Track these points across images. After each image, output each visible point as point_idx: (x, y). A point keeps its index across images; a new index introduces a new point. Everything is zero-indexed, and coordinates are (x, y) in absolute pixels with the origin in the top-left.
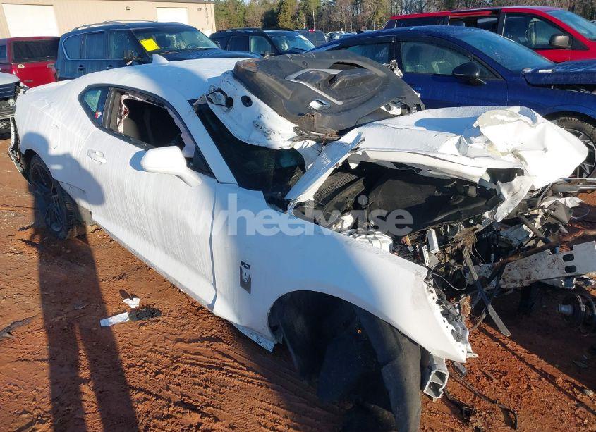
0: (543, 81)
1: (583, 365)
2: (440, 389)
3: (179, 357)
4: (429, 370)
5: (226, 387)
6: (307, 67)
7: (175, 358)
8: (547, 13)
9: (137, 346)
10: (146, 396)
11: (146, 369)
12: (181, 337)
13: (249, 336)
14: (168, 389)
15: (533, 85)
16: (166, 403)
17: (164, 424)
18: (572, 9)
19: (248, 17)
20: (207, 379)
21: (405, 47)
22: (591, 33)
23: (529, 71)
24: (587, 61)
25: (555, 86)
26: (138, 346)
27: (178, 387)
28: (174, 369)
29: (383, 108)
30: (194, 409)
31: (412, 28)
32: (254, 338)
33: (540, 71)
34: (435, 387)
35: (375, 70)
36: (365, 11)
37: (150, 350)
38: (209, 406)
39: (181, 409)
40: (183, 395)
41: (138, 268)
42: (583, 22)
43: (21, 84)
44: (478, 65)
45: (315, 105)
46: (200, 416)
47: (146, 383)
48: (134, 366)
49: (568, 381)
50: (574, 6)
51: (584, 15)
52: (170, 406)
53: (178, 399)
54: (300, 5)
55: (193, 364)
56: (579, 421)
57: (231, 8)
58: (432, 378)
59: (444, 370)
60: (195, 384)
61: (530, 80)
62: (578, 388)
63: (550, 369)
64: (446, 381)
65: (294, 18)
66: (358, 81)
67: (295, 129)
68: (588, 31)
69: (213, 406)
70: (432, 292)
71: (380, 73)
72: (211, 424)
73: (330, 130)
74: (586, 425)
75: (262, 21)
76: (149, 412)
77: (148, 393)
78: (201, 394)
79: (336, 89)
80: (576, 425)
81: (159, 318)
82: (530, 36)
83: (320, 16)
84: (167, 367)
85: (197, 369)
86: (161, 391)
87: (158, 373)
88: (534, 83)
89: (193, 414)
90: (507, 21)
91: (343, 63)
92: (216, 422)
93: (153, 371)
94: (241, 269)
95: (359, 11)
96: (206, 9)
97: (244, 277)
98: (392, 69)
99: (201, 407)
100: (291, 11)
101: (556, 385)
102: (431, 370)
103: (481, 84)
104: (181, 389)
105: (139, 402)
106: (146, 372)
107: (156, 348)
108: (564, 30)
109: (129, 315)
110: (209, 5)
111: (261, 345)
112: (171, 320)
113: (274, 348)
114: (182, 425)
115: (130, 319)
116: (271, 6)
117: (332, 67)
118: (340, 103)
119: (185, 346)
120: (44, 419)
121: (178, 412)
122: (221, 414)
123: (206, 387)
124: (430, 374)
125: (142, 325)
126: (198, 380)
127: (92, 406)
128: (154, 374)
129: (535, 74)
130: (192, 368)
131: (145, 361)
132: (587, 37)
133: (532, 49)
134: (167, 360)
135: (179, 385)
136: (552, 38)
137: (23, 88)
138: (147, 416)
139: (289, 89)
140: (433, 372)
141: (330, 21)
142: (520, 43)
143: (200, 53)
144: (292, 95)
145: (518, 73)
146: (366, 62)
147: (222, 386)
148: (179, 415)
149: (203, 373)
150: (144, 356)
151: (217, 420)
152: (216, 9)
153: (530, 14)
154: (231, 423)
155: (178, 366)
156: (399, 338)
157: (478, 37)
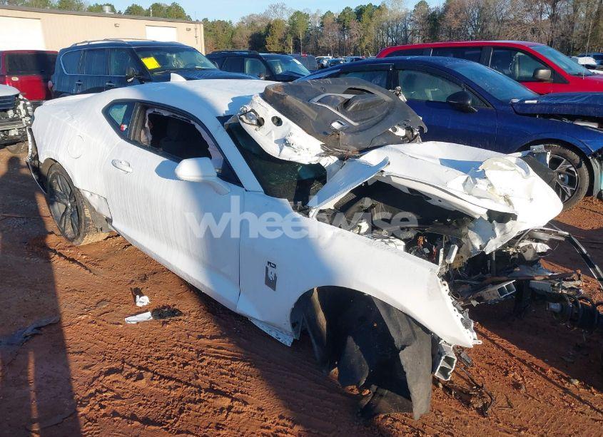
0: (528, 111)
1: (569, 360)
2: (449, 373)
3: (203, 351)
4: (439, 356)
5: (252, 377)
6: (325, 92)
7: (199, 352)
8: (531, 48)
9: (162, 342)
10: (177, 384)
11: (174, 361)
12: (203, 334)
13: (268, 333)
14: (197, 378)
15: (520, 114)
16: (196, 390)
17: (198, 406)
18: (551, 44)
19: (237, 38)
20: (232, 370)
21: (402, 75)
22: (570, 68)
23: (515, 101)
24: (568, 93)
25: (540, 115)
26: (164, 341)
27: (207, 377)
28: (201, 361)
29: (390, 130)
30: (224, 394)
31: (409, 58)
32: (273, 335)
33: (526, 102)
34: (444, 371)
35: (383, 95)
36: (351, 38)
37: (175, 345)
38: (238, 392)
39: (212, 395)
40: (211, 382)
41: (155, 273)
42: (562, 57)
43: (21, 97)
44: (470, 94)
45: (336, 125)
46: (230, 400)
47: (176, 372)
48: (162, 358)
49: (557, 373)
50: (552, 42)
51: (561, 50)
52: (202, 392)
53: (208, 386)
54: (288, 29)
55: (218, 357)
56: (566, 404)
57: (219, 29)
58: (442, 363)
59: (452, 355)
60: (222, 374)
61: (518, 108)
62: (565, 378)
63: (540, 363)
64: (454, 365)
65: (281, 41)
66: (367, 105)
67: (322, 147)
68: (567, 65)
69: (242, 392)
70: (445, 285)
71: (387, 98)
72: (241, 407)
73: (352, 147)
74: (572, 408)
75: (249, 42)
76: (182, 397)
77: (179, 381)
78: (229, 382)
79: (351, 111)
80: (565, 408)
81: (180, 318)
82: (515, 69)
83: (307, 40)
84: (193, 359)
85: (222, 361)
86: (190, 380)
87: (186, 364)
88: (521, 112)
89: (224, 398)
90: (493, 54)
91: (355, 89)
92: (245, 405)
93: (181, 364)
94: (267, 268)
95: (346, 37)
96: (196, 29)
97: (270, 275)
98: (398, 95)
99: (230, 393)
100: (278, 34)
101: (545, 377)
102: (441, 355)
103: (473, 111)
104: (210, 378)
105: (171, 389)
106: (175, 364)
107: (181, 343)
108: (547, 64)
109: (152, 315)
110: (198, 25)
111: (280, 340)
112: (191, 319)
113: (293, 344)
114: (214, 408)
115: (153, 317)
116: (258, 28)
117: (346, 92)
118: (356, 124)
119: (208, 342)
120: (84, 403)
121: (209, 397)
122: (250, 399)
123: (233, 376)
124: (440, 359)
125: (165, 323)
126: (224, 370)
127: (128, 392)
128: (182, 365)
129: (521, 104)
130: (218, 361)
131: (172, 355)
132: (567, 72)
133: (518, 81)
134: (193, 354)
135: (206, 374)
136: (536, 72)
137: (23, 100)
138: (181, 400)
139: (315, 111)
140: (443, 358)
141: (317, 45)
142: (504, 74)
143: (200, 73)
144: (318, 117)
145: (507, 103)
146: (374, 88)
147: (247, 376)
148: (210, 400)
149: (228, 365)
150: (171, 350)
151: (246, 404)
152: (205, 29)
153: (513, 49)
154: (260, 405)
155: (204, 359)
156: (414, 327)
157: (469, 68)
